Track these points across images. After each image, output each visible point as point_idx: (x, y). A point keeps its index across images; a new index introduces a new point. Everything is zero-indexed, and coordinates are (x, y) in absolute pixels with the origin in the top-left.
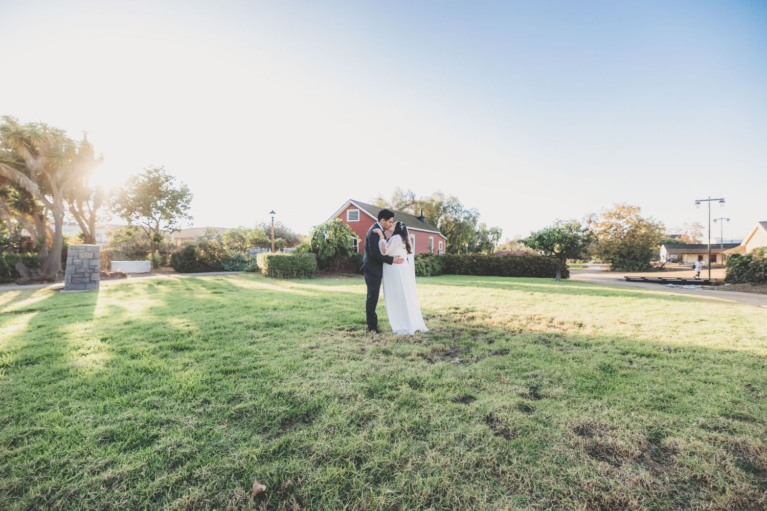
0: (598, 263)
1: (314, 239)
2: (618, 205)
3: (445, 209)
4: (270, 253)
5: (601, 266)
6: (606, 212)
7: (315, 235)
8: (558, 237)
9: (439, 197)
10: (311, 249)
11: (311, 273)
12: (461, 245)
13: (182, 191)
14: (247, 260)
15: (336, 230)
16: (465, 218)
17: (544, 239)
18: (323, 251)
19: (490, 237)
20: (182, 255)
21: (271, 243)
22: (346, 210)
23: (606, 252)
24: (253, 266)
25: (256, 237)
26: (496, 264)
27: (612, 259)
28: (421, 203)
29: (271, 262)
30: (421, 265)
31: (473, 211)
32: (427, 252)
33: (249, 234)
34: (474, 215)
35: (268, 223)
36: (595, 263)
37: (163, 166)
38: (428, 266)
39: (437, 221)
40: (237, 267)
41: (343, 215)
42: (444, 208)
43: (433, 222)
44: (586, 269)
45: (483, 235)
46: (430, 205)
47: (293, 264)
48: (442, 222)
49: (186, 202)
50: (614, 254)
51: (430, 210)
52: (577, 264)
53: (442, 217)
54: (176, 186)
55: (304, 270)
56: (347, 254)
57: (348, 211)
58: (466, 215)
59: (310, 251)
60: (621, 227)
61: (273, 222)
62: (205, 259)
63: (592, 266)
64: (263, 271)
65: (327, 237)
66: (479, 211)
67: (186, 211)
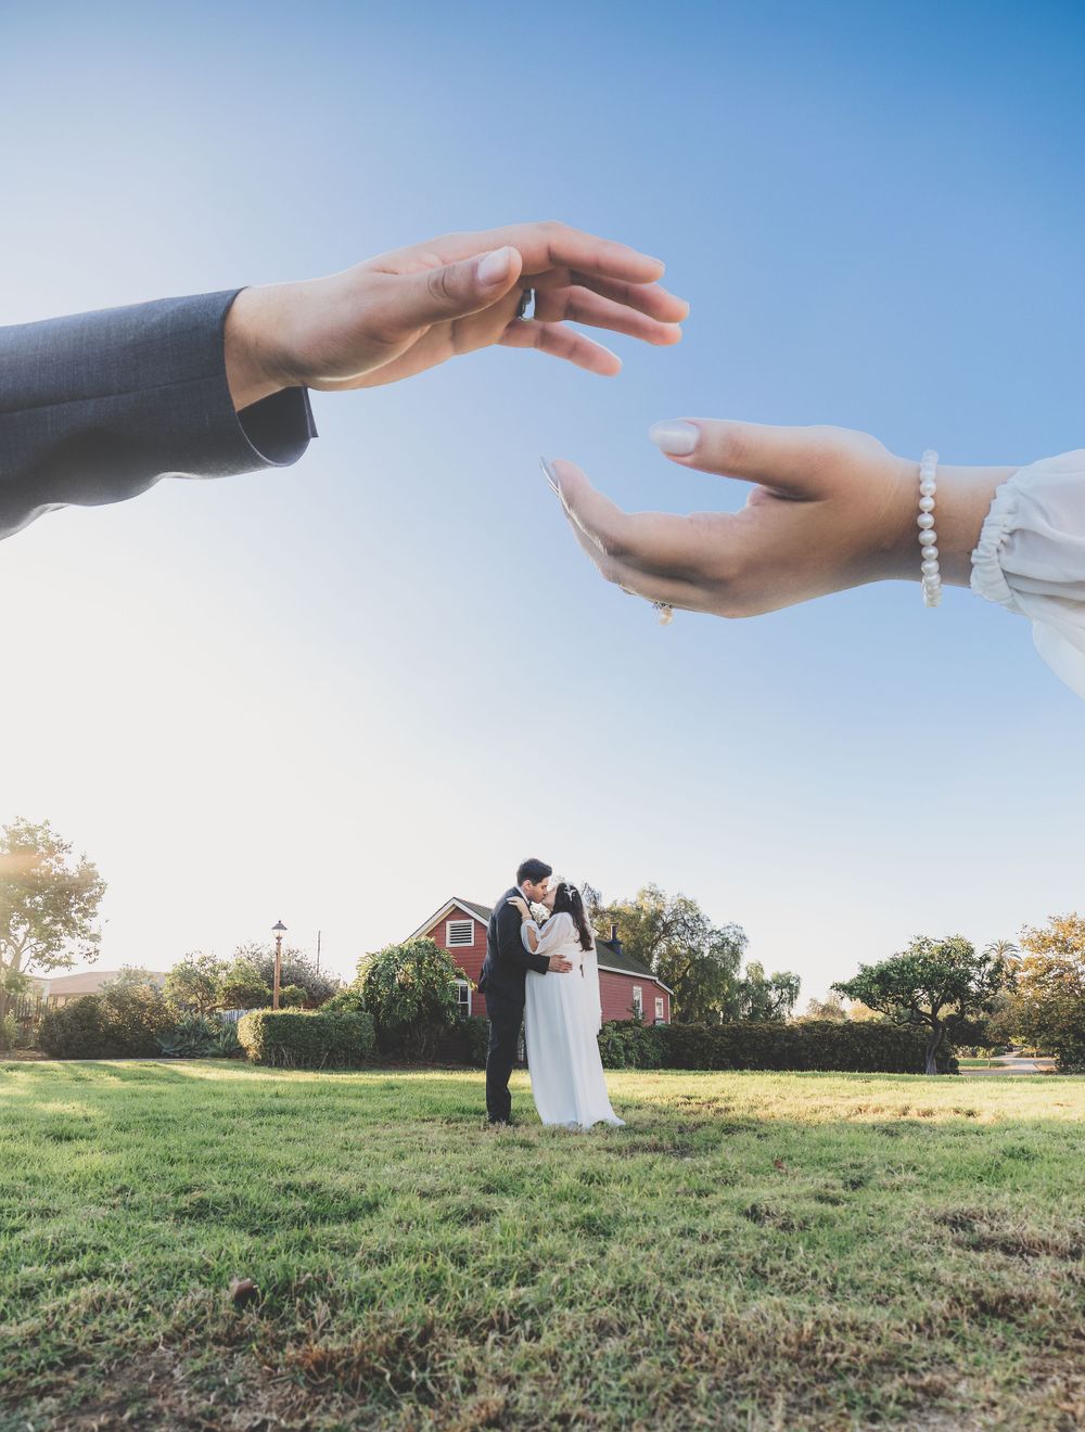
0: (1027, 1056)
1: (369, 982)
2: (1059, 920)
3: (667, 927)
4: (268, 1011)
5: (1035, 1063)
6: (1035, 936)
7: (373, 974)
8: (921, 974)
9: (652, 902)
10: (364, 1005)
11: (362, 1057)
12: (707, 1010)
13: (81, 877)
14: (215, 1032)
15: (420, 962)
16: (714, 947)
17: (892, 979)
18: (390, 1009)
19: (773, 996)
20: (67, 1018)
21: (271, 997)
22: (444, 922)
23: (1042, 1028)
24: (229, 1044)
25: (239, 981)
26: (787, 1045)
27: (1059, 1044)
28: (615, 914)
29: (272, 1029)
30: (614, 1045)
31: (731, 930)
32: (629, 1017)
33: (222, 975)
34: (733, 940)
35: (267, 953)
36: (1020, 1056)
37: (47, 823)
38: (631, 1048)
39: (650, 956)
40: (191, 1049)
41: (437, 930)
42: (665, 925)
43: (641, 956)
44: (1000, 1068)
45: (756, 990)
46: (633, 917)
47: (320, 1034)
48: (660, 956)
49: (88, 901)
50: (1062, 1031)
51: (633, 930)
52: (980, 1058)
53: (663, 946)
54: (70, 865)
55: (346, 1049)
56: (444, 1021)
57: (448, 923)
58: (716, 940)
59: (360, 1008)
60: (1071, 969)
61: (279, 949)
62: (120, 1028)
63: (1015, 1063)
64: (251, 1053)
65: (399, 978)
66: (746, 932)
67: (86, 922)
